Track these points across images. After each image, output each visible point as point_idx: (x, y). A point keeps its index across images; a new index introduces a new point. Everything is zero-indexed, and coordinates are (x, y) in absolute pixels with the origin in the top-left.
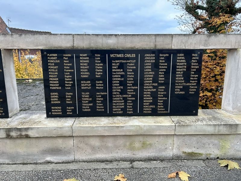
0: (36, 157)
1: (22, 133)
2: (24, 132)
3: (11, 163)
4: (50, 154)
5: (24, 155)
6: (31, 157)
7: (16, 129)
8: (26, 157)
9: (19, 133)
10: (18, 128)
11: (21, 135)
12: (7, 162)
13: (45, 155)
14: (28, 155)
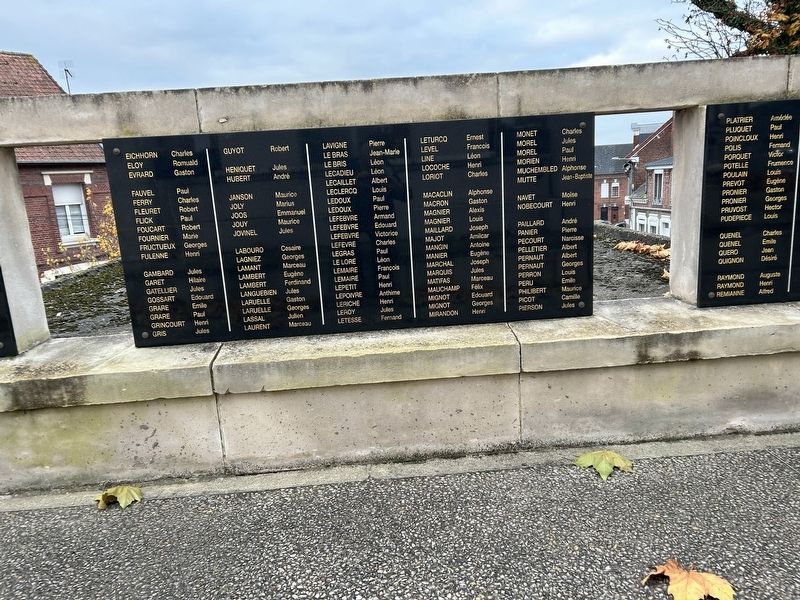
0: (703, 419)
1: (681, 348)
2: (688, 344)
3: (631, 439)
4: (742, 409)
5: (671, 415)
6: (688, 420)
7: (666, 338)
8: (674, 420)
9: (673, 349)
10: (672, 335)
11: (678, 354)
12: (619, 439)
13: (727, 413)
14: (682, 414)
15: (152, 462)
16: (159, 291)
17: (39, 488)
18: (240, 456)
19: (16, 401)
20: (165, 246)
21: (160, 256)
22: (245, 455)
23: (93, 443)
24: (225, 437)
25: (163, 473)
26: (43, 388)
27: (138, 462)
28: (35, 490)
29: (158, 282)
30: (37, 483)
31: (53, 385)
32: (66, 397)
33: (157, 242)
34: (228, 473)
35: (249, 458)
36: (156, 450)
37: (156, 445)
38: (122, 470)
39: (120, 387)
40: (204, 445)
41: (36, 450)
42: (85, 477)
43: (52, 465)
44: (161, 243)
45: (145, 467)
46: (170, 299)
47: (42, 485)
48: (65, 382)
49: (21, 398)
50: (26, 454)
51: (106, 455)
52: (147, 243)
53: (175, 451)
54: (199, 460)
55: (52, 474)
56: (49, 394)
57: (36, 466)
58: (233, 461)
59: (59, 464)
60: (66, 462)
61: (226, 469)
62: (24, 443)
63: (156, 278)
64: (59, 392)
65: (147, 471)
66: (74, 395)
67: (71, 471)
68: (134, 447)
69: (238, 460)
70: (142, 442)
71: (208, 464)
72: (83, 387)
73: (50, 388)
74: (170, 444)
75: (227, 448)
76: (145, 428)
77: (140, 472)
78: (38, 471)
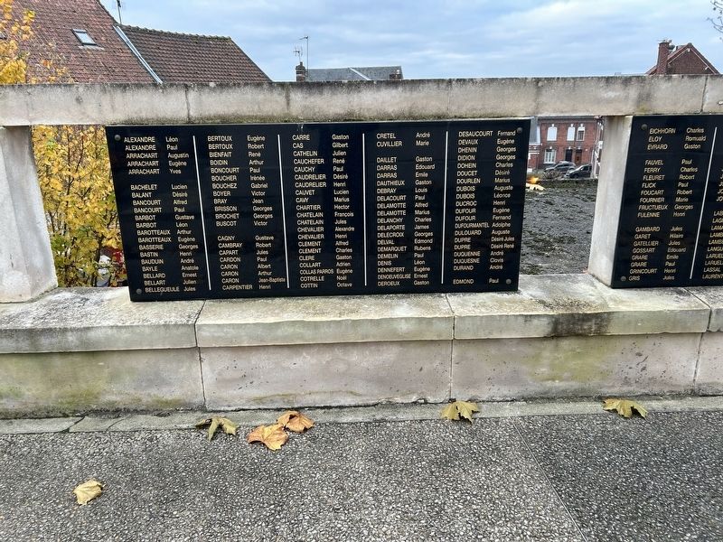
15: (636, 382)
16: (645, 243)
17: (547, 398)
18: (707, 381)
19: (555, 329)
20: (659, 207)
21: (653, 215)
22: (711, 381)
23: (596, 364)
24: (699, 366)
25: (643, 391)
26: (579, 320)
27: (626, 382)
28: (543, 398)
29: (645, 237)
30: (545, 393)
31: (586, 318)
32: (594, 328)
33: (654, 203)
34: (694, 394)
35: (712, 383)
36: (644, 372)
37: (644, 369)
38: (613, 386)
39: (637, 322)
40: (681, 371)
41: (552, 367)
42: (583, 390)
43: (561, 380)
44: (657, 204)
45: (631, 385)
46: (651, 250)
47: (550, 395)
48: (597, 316)
49: (560, 327)
50: (544, 370)
51: (604, 374)
52: (646, 204)
53: (657, 375)
54: (674, 383)
55: (559, 387)
56: (581, 325)
57: (548, 380)
58: (700, 385)
59: (567, 380)
60: (572, 378)
61: (692, 390)
62: (546, 361)
63: (645, 233)
64: (590, 323)
65: (631, 389)
66: (600, 326)
67: (574, 385)
68: (627, 370)
69: (704, 384)
70: (633, 366)
71: (679, 386)
72: (609, 320)
73: (583, 320)
74: (655, 368)
75: (698, 374)
76: (639, 355)
77: (625, 389)
78: (549, 384)
